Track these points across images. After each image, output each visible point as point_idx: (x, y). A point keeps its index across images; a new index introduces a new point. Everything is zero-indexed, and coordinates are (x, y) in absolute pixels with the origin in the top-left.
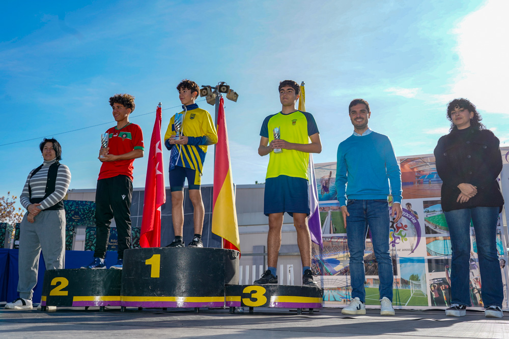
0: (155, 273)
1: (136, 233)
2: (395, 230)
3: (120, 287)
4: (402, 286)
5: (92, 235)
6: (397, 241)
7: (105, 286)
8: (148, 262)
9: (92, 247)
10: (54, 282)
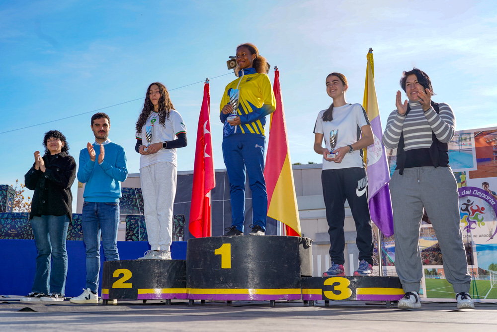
0: (226, 264)
1: (179, 222)
3: (185, 279)
4: (480, 277)
5: (133, 225)
7: (170, 278)
8: (217, 252)
9: (133, 237)
10: (116, 274)
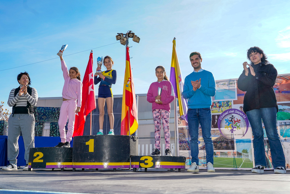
0: (91, 150)
2: (233, 122)
3: (72, 157)
5: (54, 127)
6: (235, 129)
7: (63, 157)
8: (87, 143)
9: (54, 134)
